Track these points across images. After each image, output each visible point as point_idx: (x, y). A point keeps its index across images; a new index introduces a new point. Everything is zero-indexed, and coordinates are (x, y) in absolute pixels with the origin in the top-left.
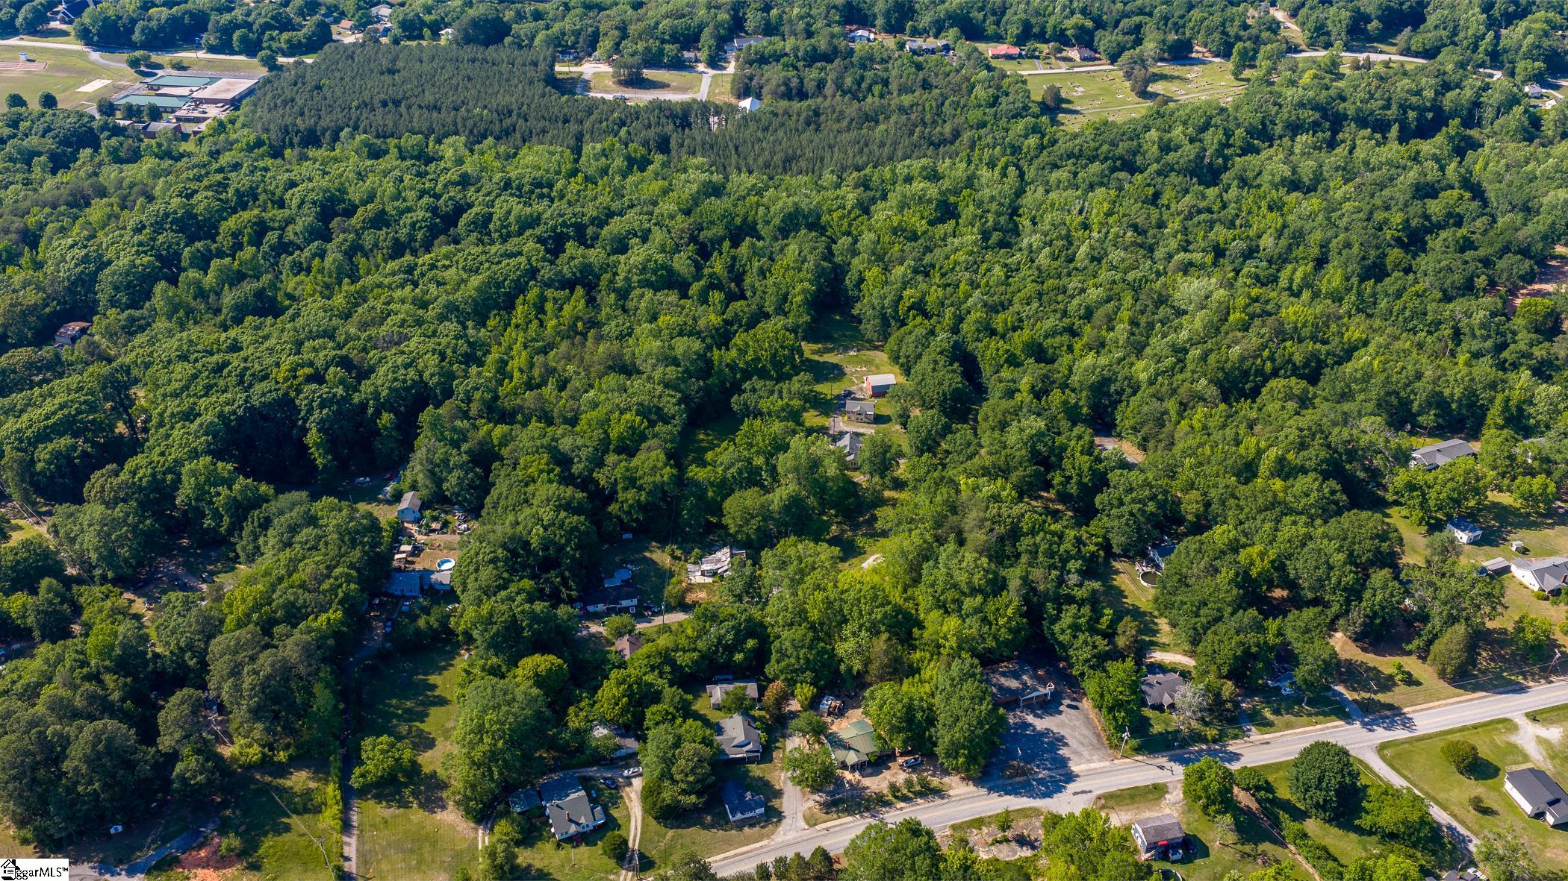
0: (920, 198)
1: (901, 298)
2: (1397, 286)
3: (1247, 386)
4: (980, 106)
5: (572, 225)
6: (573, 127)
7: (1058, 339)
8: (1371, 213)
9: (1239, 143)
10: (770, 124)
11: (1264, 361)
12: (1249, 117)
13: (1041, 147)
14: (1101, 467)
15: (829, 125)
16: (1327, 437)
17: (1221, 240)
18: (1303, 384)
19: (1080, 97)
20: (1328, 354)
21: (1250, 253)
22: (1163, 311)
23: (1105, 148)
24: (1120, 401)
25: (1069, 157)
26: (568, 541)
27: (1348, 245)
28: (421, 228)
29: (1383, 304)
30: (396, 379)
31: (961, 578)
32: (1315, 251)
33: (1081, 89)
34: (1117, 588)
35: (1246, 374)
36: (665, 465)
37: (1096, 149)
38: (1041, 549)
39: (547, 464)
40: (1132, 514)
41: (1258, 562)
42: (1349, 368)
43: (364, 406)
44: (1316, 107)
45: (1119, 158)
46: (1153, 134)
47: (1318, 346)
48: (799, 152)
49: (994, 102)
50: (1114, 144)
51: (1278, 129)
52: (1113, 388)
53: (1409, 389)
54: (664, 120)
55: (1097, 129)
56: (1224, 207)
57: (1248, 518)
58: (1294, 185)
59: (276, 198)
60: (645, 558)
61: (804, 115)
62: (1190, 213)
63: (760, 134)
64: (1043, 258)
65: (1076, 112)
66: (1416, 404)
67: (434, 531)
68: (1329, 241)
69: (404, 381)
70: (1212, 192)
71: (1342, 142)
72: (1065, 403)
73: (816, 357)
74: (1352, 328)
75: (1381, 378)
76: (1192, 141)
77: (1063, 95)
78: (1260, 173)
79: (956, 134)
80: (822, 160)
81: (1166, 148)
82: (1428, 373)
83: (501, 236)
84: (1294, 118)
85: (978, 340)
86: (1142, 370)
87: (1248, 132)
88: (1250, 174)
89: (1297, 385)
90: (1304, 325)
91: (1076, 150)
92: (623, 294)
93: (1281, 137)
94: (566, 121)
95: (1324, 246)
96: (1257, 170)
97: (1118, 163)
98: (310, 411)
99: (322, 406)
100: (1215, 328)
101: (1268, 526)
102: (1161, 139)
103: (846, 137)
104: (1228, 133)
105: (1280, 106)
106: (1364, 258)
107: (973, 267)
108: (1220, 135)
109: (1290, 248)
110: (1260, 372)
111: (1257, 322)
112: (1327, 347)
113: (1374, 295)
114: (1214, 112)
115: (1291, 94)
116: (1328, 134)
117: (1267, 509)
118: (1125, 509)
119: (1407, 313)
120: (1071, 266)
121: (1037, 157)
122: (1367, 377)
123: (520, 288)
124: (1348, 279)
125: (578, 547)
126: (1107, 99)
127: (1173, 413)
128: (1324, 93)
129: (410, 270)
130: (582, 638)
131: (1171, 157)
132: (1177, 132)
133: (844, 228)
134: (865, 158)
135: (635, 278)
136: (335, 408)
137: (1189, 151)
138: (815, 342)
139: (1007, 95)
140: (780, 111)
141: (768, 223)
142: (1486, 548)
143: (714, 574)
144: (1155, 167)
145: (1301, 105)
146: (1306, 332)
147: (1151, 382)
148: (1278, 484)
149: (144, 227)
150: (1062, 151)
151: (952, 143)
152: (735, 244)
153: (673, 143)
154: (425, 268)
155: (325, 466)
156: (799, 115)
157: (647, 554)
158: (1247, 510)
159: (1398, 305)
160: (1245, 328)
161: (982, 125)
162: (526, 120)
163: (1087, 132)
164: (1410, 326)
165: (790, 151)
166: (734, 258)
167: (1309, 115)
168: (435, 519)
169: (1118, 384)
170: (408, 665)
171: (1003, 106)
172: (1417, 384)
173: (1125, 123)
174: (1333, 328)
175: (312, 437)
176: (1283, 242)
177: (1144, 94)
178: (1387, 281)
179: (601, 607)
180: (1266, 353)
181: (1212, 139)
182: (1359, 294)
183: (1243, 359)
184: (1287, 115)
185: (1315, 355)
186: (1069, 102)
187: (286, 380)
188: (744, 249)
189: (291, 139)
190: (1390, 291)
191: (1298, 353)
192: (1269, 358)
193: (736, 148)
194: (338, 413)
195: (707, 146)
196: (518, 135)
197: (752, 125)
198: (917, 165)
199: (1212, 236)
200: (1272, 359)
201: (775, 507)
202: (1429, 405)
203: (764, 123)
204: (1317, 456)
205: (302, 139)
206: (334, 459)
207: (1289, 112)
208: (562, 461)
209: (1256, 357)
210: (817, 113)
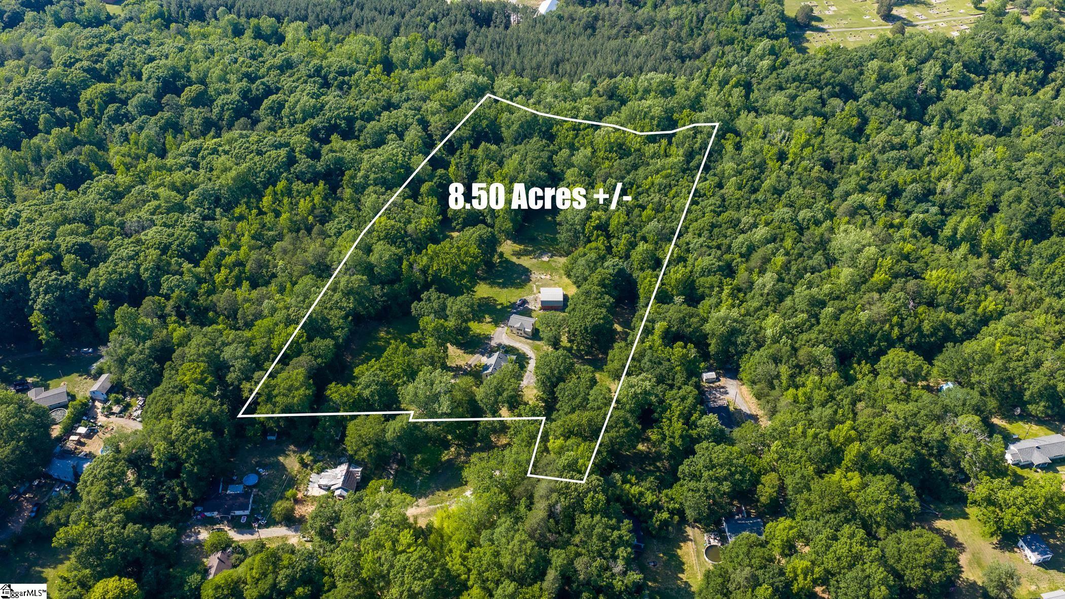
0: (646, 113)
1: (589, 218)
2: (1050, 252)
3: (870, 350)
4: (734, 22)
5: (344, 118)
6: (396, 19)
7: (710, 279)
8: (1051, 166)
9: (954, 75)
10: (554, 26)
11: (892, 327)
12: (971, 52)
13: (773, 68)
14: (694, 433)
15: (603, 30)
16: (919, 432)
17: (901, 181)
18: (920, 360)
19: (831, 16)
20: (958, 323)
21: (926, 196)
22: (818, 258)
23: (828, 74)
24: (746, 352)
25: (794, 80)
26: (189, 456)
27: (1018, 199)
28: (228, 109)
29: (1036, 264)
30: (115, 272)
31: (506, 560)
32: (988, 199)
33: (834, 8)
34: (678, 557)
35: (872, 337)
36: (302, 386)
37: (820, 75)
38: (595, 532)
39: (202, 373)
40: (706, 491)
41: (800, 578)
42: (970, 347)
43: (86, 292)
44: (1035, 47)
45: (839, 84)
46: (875, 64)
47: (950, 315)
48: (567, 56)
49: (747, 20)
50: (838, 71)
51: (995, 64)
52: (739, 340)
53: (1023, 378)
54: (468, 18)
55: (828, 54)
56: (919, 142)
57: (812, 518)
58: (991, 126)
59: (136, 71)
60: (278, 462)
61: (584, 20)
62: (884, 147)
63: (542, 36)
64: (730, 187)
65: (823, 30)
66: (1028, 393)
67: (113, 414)
68: (1002, 193)
69: (121, 274)
70: (911, 127)
71: (1053, 80)
72: (685, 356)
73: (514, 259)
74: (990, 299)
75: (999, 363)
76: (911, 71)
77: (816, 13)
78: (963, 110)
79: (706, 49)
80: (585, 63)
81: (884, 77)
82: (1047, 364)
83: (290, 121)
84: (1011, 55)
85: (642, 269)
86: (771, 324)
87: (965, 66)
88: (955, 109)
89: (913, 360)
90: (943, 293)
91: (802, 74)
92: (360, 189)
93: (996, 72)
94: (392, 13)
95: (996, 196)
96: (962, 106)
97: (837, 89)
98: (38, 294)
99: (46, 292)
100: (858, 284)
101: (827, 532)
102: (881, 68)
103: (613, 44)
104: (946, 66)
105: (1002, 43)
106: (1030, 215)
107: (664, 189)
108: (938, 69)
109: (965, 195)
110: (887, 337)
111: (899, 284)
112: (961, 317)
113: (1030, 254)
114: (939, 44)
115: (1014, 33)
116: (1041, 72)
117: (832, 511)
118: (701, 485)
119: (1056, 278)
120: (753, 197)
121: (767, 77)
122: (987, 359)
123: (272, 180)
124: (1010, 233)
125: (197, 462)
126: (854, 20)
127: (784, 378)
128: (1045, 33)
129: (195, 152)
130: (189, 543)
131: (886, 87)
132: (899, 64)
133: (568, 140)
134: (619, 67)
135: (372, 176)
136: (57, 294)
137: (905, 81)
138: (520, 244)
139: (761, 14)
140: (566, 15)
141: (509, 127)
142: (1053, 572)
143: (328, 488)
144: (869, 95)
145: (1020, 44)
146: (942, 299)
147: (776, 341)
148: (855, 479)
149: (20, 92)
150: (789, 74)
151: (698, 57)
152: (475, 146)
153: (468, 40)
154: (206, 152)
155: (47, 342)
156: (580, 20)
157: (281, 459)
158: (814, 507)
159: (1051, 267)
160: (884, 288)
161: (731, 42)
162: (362, 10)
163: (819, 55)
164: (1057, 290)
165: (560, 55)
166: (472, 158)
167: (1027, 54)
168: (117, 402)
169: (745, 338)
170: (32, 554)
171: (753, 25)
172: (1032, 375)
173: (856, 50)
174: (972, 297)
175: (35, 318)
176: (961, 188)
177: (888, 17)
178: (1045, 243)
179: (215, 514)
180: (895, 319)
181: (931, 70)
182: (1016, 250)
183: (871, 322)
184: (1005, 52)
185: (944, 325)
186: (819, 20)
187: (24, 264)
188: (480, 152)
189: (183, 13)
190: (1044, 255)
191: (930, 319)
192: (898, 324)
193: (519, 47)
194: (60, 300)
195: (495, 45)
196: (353, 22)
197: (538, 28)
198: (657, 77)
199: (894, 175)
200: (901, 326)
201: (389, 435)
202: (1041, 395)
203: (549, 25)
204: (902, 454)
205: (191, 13)
206: (56, 335)
207: (1008, 50)
208: (219, 368)
209: (883, 322)
210: (596, 18)
